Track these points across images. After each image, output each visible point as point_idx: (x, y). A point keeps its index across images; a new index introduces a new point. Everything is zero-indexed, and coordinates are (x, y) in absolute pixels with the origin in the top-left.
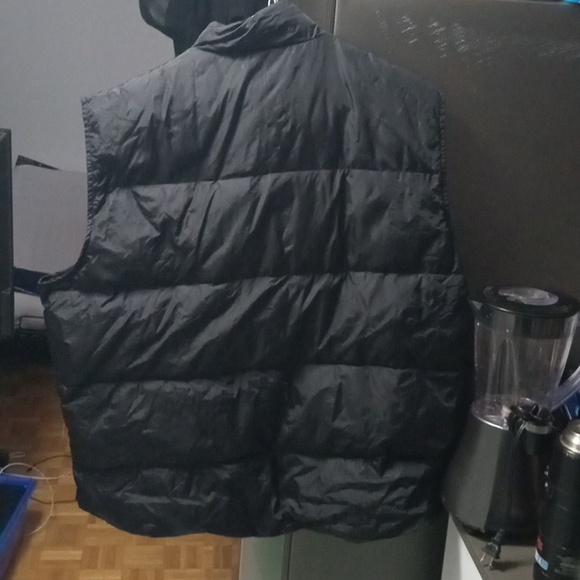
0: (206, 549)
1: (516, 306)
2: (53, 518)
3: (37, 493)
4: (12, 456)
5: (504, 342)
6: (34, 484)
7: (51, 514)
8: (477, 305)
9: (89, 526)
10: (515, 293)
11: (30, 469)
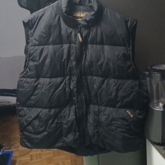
0: (67, 161)
1: (160, 71)
2: (20, 161)
3: (14, 155)
4: (4, 145)
5: (158, 83)
6: (12, 152)
7: (19, 160)
8: (147, 73)
9: (31, 161)
10: (158, 67)
11: (10, 148)
